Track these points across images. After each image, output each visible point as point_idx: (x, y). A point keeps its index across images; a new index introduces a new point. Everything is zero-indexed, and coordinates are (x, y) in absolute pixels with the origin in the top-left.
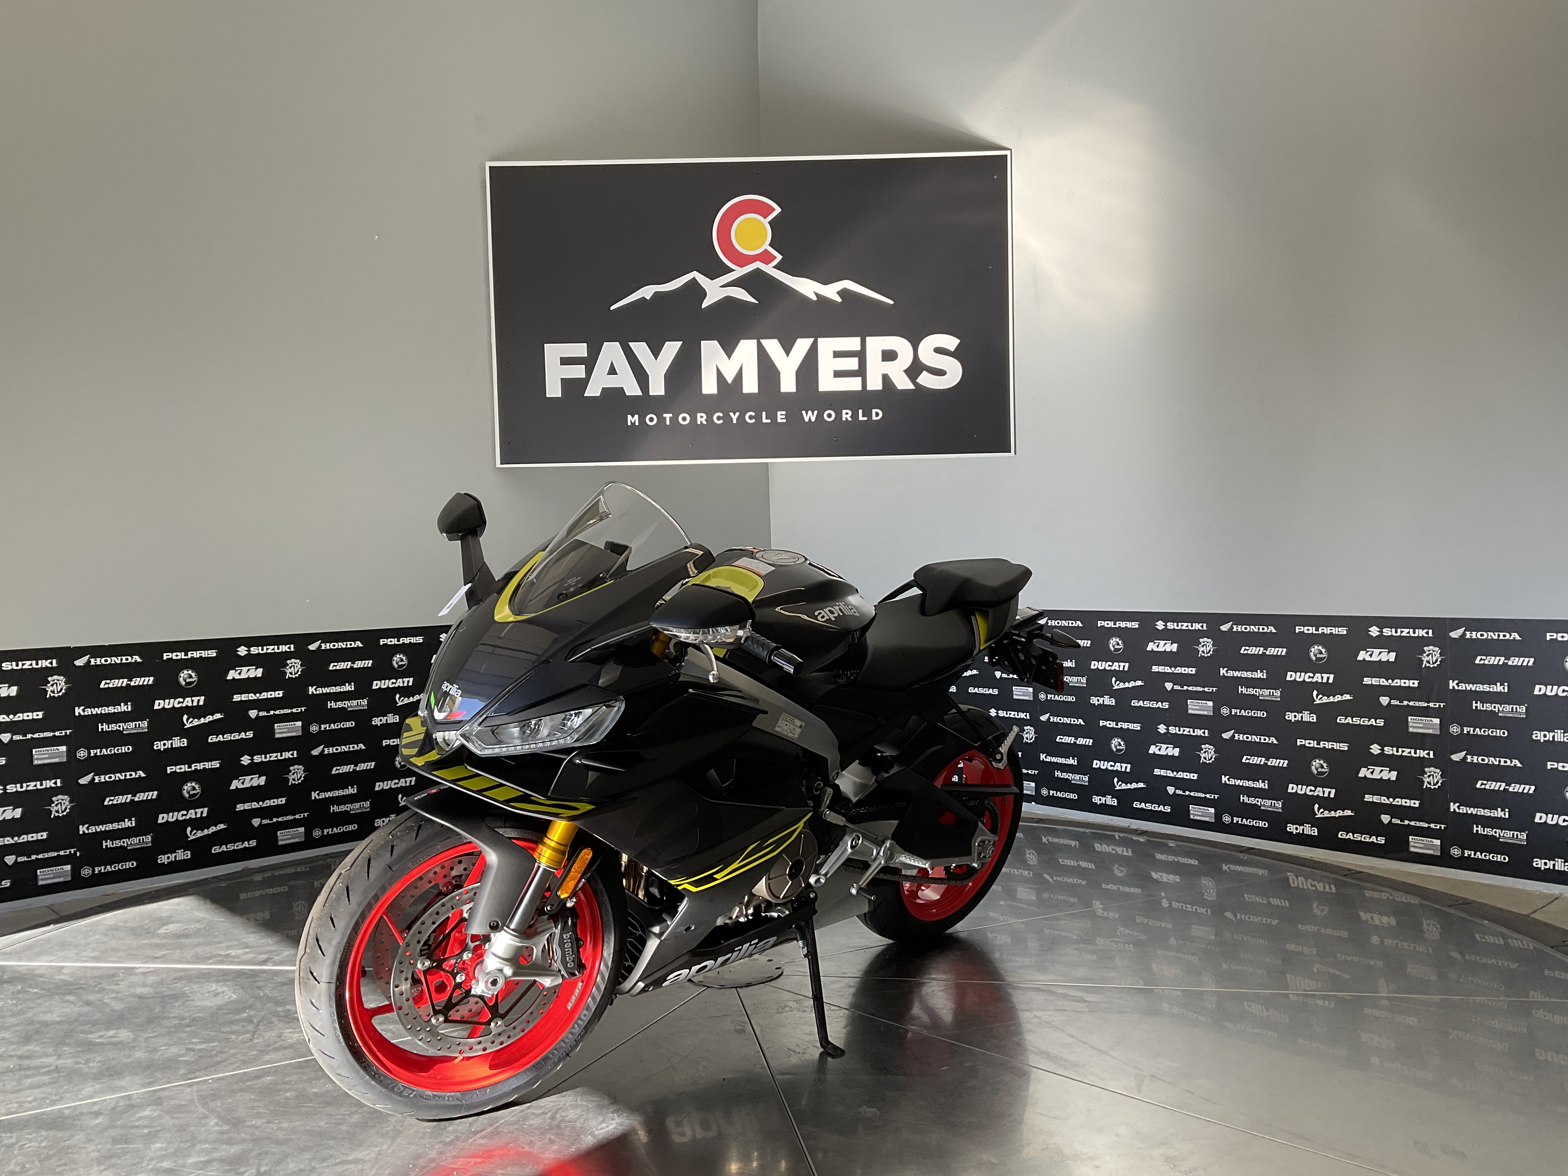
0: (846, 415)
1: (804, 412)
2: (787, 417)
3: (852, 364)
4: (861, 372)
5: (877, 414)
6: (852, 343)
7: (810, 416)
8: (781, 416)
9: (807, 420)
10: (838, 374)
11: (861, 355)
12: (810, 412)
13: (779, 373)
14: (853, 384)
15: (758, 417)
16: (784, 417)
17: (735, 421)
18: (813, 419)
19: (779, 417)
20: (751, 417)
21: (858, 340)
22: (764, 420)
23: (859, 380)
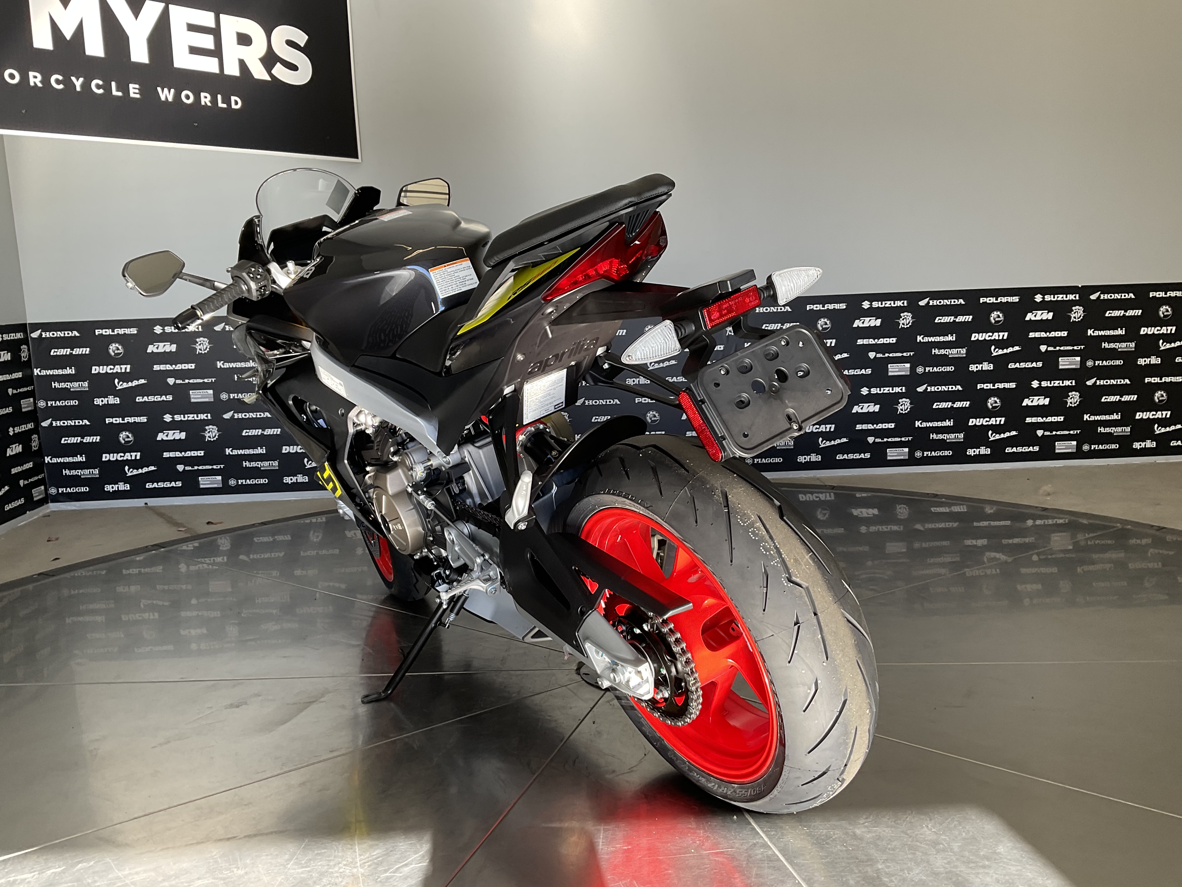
0: (206, 99)
1: (159, 89)
2: (141, 91)
3: (207, 42)
4: (217, 52)
5: (236, 102)
6: (206, 18)
7: (166, 95)
8: (134, 90)
9: (163, 98)
10: (194, 50)
11: (216, 32)
12: (166, 90)
13: (127, 38)
14: (209, 65)
15: (107, 88)
16: (137, 91)
17: (78, 89)
18: (170, 99)
19: (132, 91)
20: (98, 87)
21: (212, 15)
22: (115, 93)
23: (215, 61)
